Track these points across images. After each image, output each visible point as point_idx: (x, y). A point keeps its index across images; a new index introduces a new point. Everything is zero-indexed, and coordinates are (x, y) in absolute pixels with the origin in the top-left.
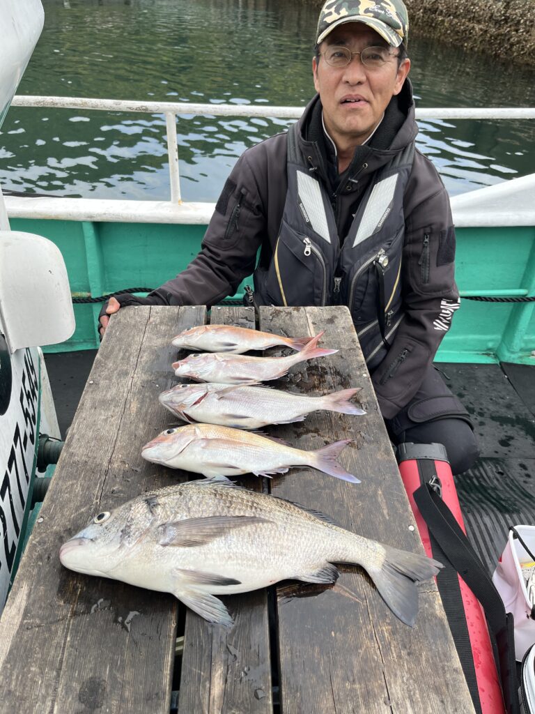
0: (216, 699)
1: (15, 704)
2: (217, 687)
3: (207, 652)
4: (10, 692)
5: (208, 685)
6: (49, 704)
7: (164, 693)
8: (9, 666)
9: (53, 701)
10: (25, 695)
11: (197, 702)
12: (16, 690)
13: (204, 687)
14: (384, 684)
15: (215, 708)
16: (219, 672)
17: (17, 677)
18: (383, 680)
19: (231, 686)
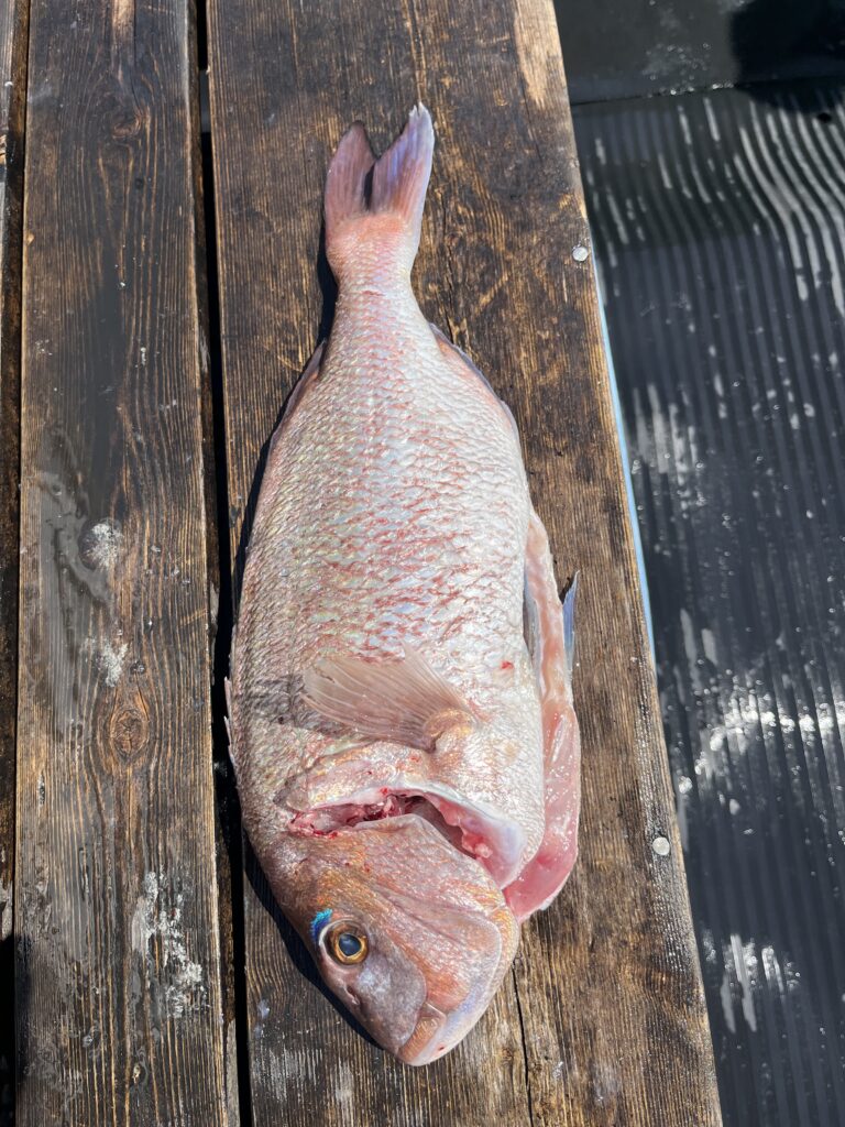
3: (144, 40)
16: (120, 14)
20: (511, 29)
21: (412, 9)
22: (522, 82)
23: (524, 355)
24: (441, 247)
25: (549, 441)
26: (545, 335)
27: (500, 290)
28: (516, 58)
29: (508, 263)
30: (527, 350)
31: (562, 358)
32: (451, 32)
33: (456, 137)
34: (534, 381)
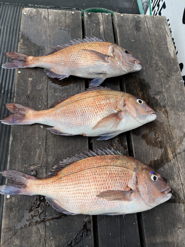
0: (102, 25)
2: (102, 27)
3: (106, 36)
5: (104, 28)
6: (148, 26)
7: (117, 26)
9: (148, 27)
11: (107, 25)
13: (105, 27)
14: (49, 24)
15: (101, 23)
16: (101, 31)
18: (49, 25)
19: (97, 27)
20: (167, 45)
21: (151, 39)
22: (170, 54)
23: (174, 95)
24: (159, 77)
25: (180, 109)
26: (177, 93)
27: (169, 85)
28: (168, 50)
29: (170, 81)
30: (175, 95)
31: (181, 97)
32: (157, 44)
33: (160, 60)
34: (176, 100)
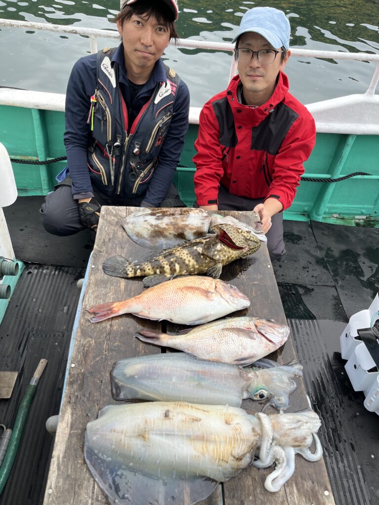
1: (72, 483)
4: (68, 476)
8: (66, 460)
10: (77, 477)
12: (72, 475)
17: (72, 467)
27: (94, 360)
